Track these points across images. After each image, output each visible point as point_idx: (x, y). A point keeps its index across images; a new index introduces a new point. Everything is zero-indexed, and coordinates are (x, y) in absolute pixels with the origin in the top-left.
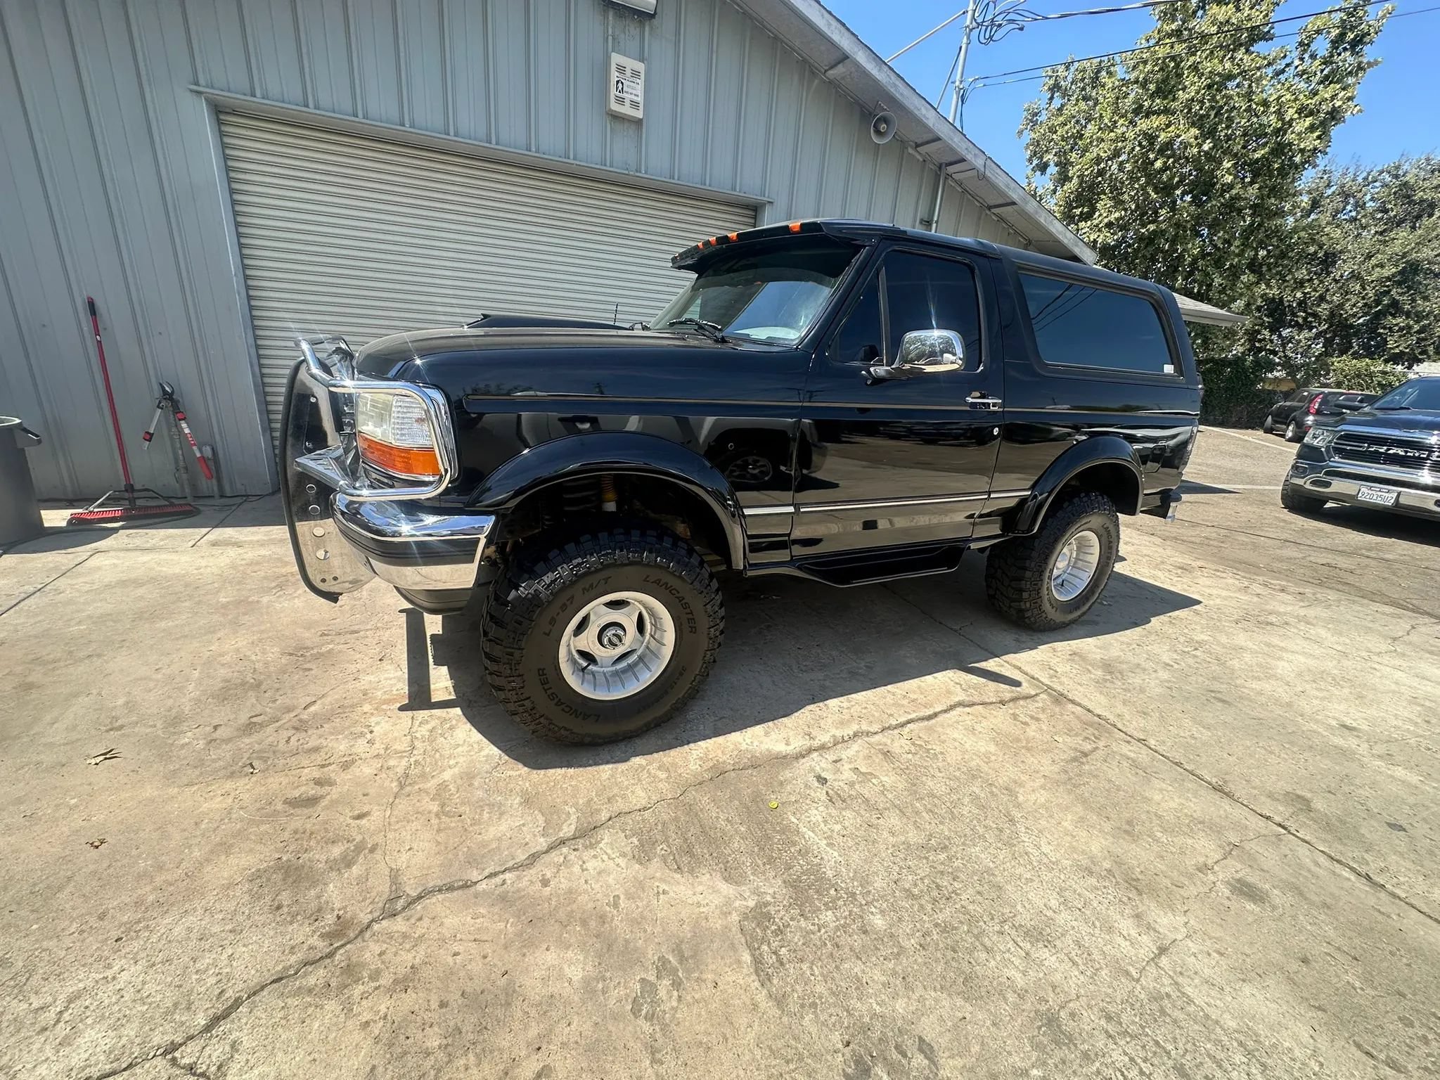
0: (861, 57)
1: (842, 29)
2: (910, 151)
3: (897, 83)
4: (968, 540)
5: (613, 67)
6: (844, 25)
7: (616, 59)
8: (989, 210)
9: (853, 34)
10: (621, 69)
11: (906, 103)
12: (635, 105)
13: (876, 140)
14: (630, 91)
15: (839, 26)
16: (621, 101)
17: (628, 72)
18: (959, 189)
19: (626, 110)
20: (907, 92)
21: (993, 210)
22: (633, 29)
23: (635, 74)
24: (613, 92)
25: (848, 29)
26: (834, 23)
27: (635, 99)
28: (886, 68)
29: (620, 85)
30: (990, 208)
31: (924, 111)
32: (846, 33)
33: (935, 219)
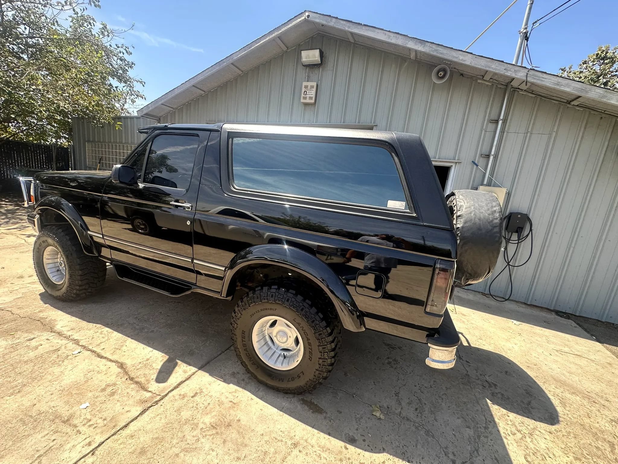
0: (411, 45)
1: (398, 36)
2: (479, 81)
3: (438, 48)
4: (195, 284)
5: (303, 86)
6: (398, 33)
7: (305, 84)
8: (569, 103)
9: (404, 35)
10: (306, 87)
11: (446, 57)
12: (311, 98)
13: (439, 82)
14: (309, 94)
15: (395, 35)
16: (305, 98)
17: (309, 87)
18: (534, 96)
19: (308, 101)
20: (445, 51)
21: (572, 103)
22: (316, 71)
23: (312, 87)
24: (303, 95)
25: (401, 35)
26: (392, 35)
27: (311, 96)
28: (428, 44)
29: (305, 93)
30: (569, 102)
31: (461, 58)
32: (400, 37)
33: (502, 117)
